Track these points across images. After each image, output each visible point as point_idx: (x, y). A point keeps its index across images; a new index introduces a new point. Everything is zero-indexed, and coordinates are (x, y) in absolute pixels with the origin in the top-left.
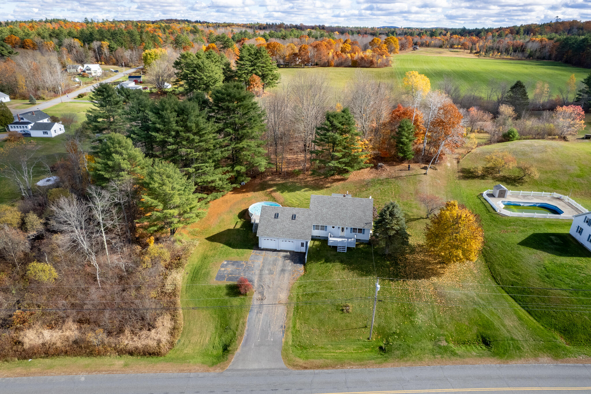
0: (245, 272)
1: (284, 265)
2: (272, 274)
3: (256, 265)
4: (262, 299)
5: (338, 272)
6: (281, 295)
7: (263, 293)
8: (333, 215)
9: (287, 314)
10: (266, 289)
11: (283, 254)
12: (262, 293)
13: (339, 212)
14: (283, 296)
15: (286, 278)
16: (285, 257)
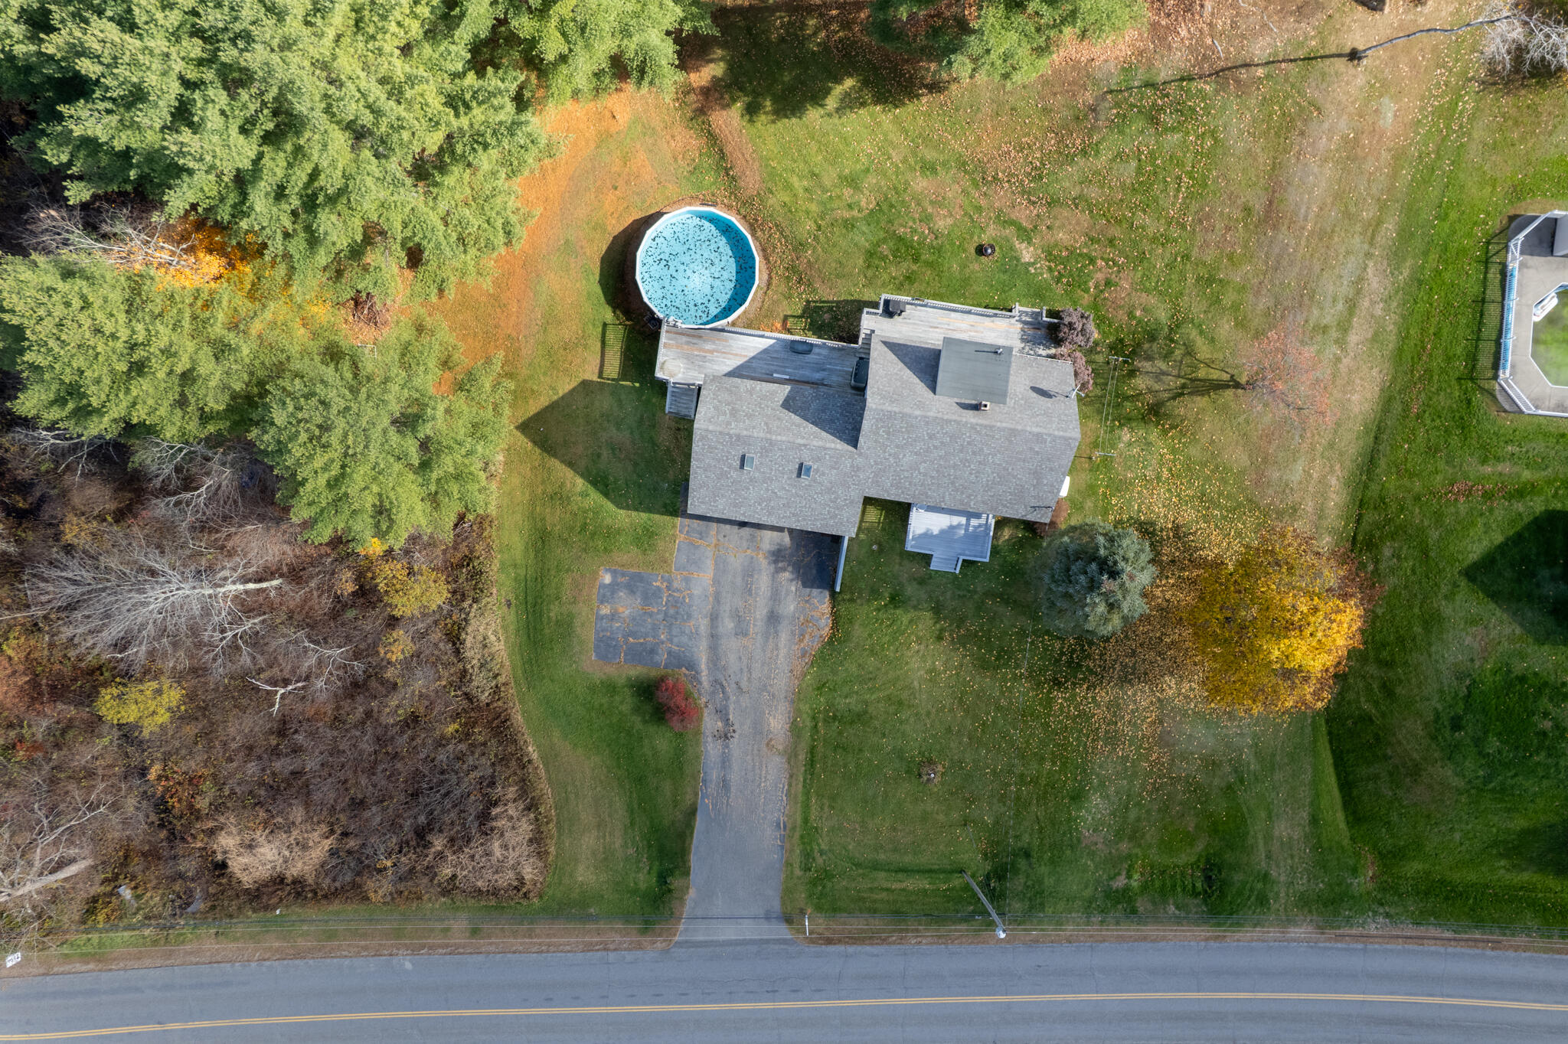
0: (670, 626)
1: (775, 597)
2: (745, 634)
3: (697, 591)
4: (726, 737)
5: (922, 647)
6: (771, 720)
7: (727, 714)
8: (934, 474)
9: (790, 785)
10: (733, 698)
11: (769, 539)
12: (722, 713)
13: (955, 466)
14: (777, 723)
15: (783, 652)
16: (777, 555)
